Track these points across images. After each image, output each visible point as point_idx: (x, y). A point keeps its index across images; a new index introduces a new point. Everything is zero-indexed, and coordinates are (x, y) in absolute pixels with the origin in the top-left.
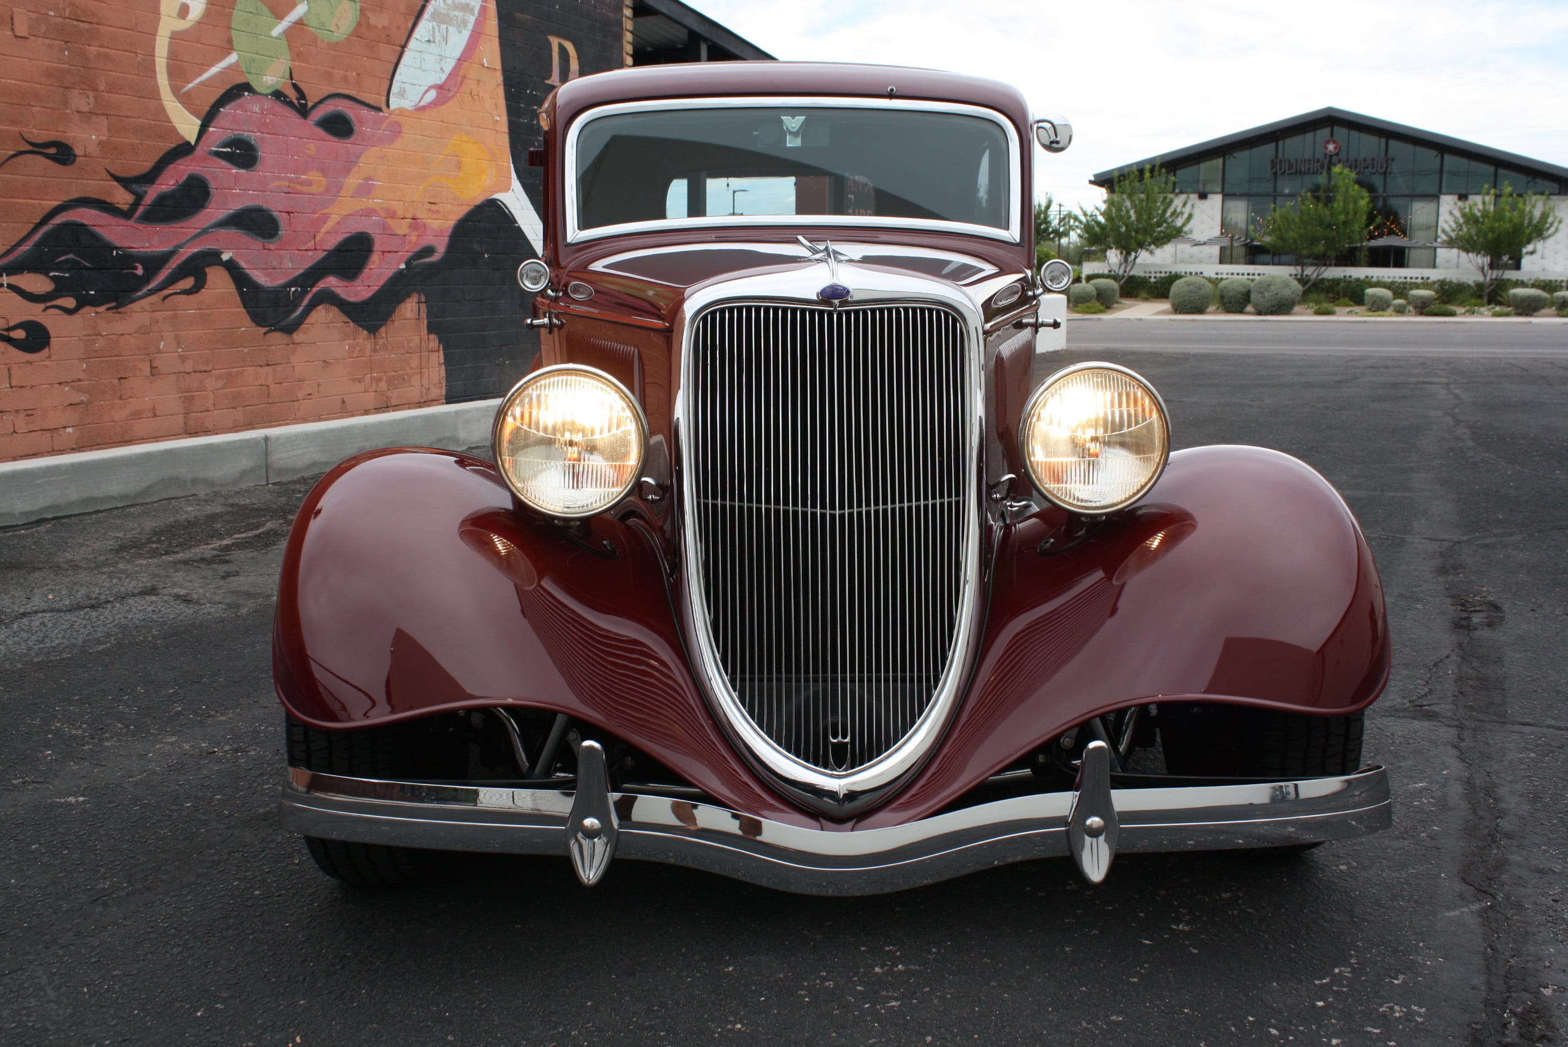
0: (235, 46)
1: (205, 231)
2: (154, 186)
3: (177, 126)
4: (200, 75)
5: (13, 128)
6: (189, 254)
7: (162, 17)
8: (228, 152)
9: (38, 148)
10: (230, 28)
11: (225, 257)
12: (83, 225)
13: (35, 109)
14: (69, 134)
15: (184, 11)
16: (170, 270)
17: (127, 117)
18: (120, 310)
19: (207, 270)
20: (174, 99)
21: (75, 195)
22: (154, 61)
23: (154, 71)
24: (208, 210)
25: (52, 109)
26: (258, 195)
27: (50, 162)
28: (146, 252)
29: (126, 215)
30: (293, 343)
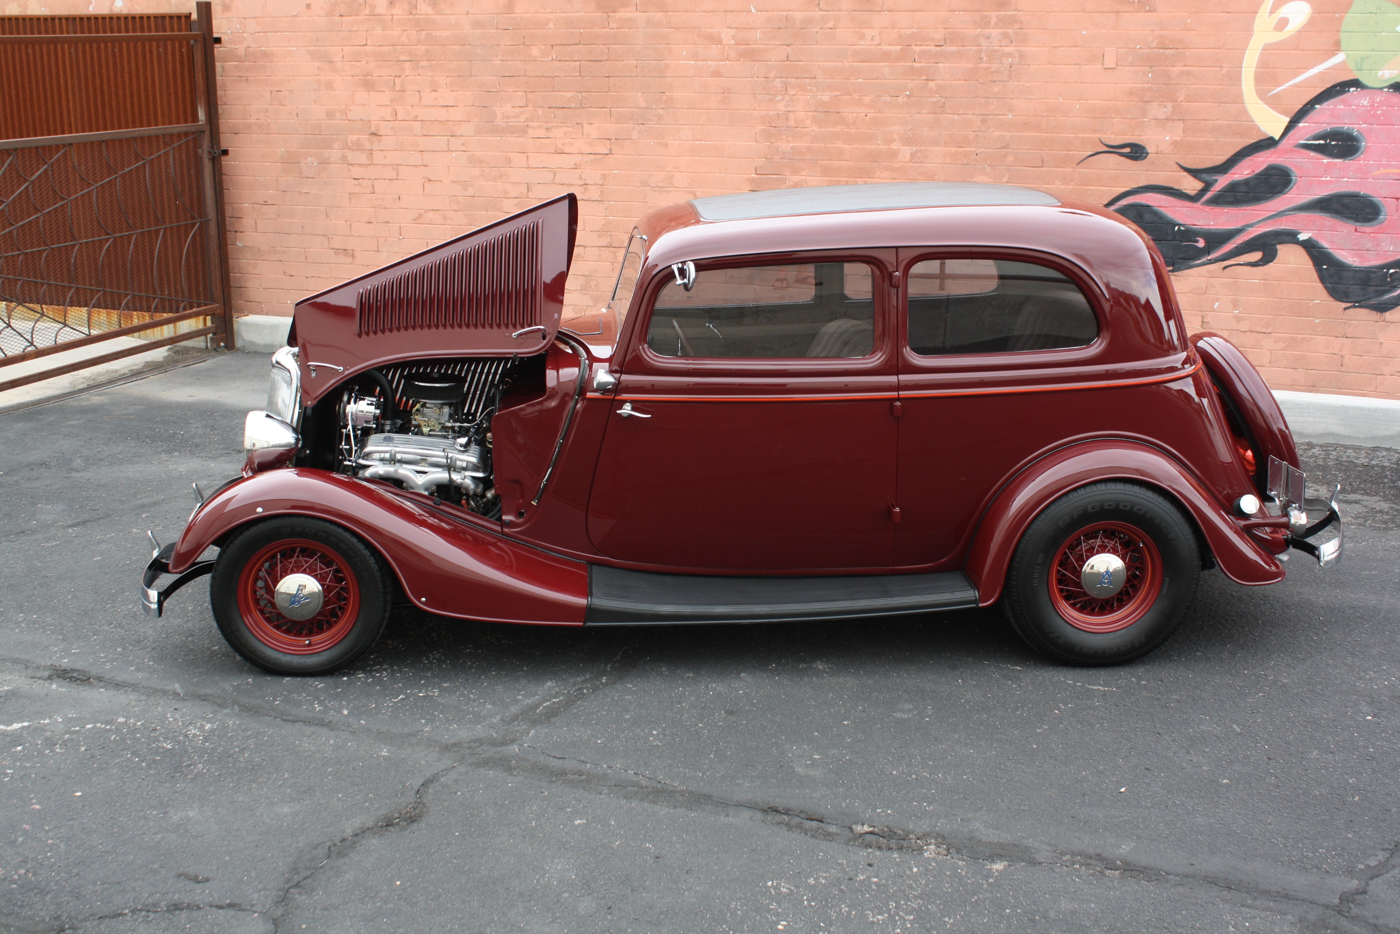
0: (1342, 49)
1: (1280, 214)
2: (1227, 175)
3: (1259, 124)
4: (1295, 78)
5: (1093, 136)
6: (1259, 233)
7: (1255, 33)
8: (1319, 144)
9: (1113, 149)
10: (1338, 31)
11: (1302, 237)
12: (1148, 206)
13: (1114, 120)
14: (1143, 137)
15: (1282, 24)
16: (1235, 246)
17: (1205, 120)
18: (1175, 273)
19: (1279, 247)
20: (1260, 102)
21: (1144, 183)
22: (1241, 71)
23: (1240, 80)
24: (1287, 195)
25: (1131, 119)
26: (1354, 182)
27: (1123, 159)
28: (1209, 229)
29: (1193, 199)
30: (1384, 321)
